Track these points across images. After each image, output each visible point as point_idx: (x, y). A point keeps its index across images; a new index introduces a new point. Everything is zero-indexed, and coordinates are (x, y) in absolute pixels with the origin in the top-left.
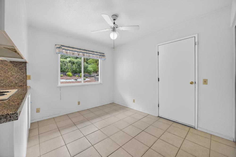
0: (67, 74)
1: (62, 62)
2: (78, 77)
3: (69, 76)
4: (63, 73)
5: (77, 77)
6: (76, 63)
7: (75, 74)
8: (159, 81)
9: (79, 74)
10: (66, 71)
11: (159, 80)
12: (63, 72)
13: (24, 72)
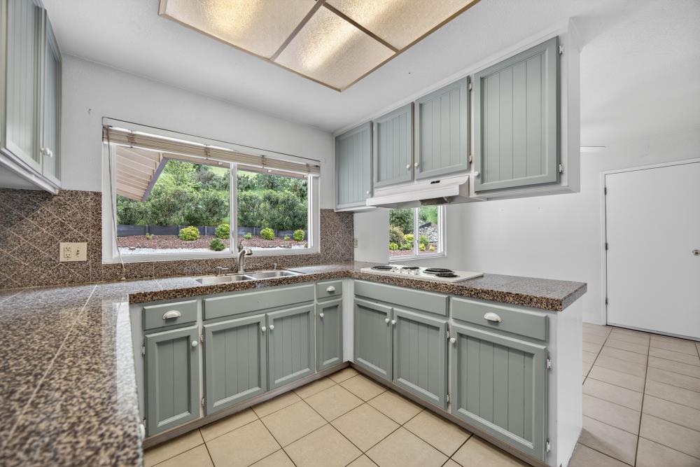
0: (262, 231)
1: (247, 200)
2: (288, 240)
3: (267, 237)
4: (250, 229)
5: (289, 242)
6: (283, 202)
7: (282, 234)
8: (607, 249)
9: (290, 231)
10: (257, 224)
11: (609, 247)
12: (249, 227)
13: (351, 232)
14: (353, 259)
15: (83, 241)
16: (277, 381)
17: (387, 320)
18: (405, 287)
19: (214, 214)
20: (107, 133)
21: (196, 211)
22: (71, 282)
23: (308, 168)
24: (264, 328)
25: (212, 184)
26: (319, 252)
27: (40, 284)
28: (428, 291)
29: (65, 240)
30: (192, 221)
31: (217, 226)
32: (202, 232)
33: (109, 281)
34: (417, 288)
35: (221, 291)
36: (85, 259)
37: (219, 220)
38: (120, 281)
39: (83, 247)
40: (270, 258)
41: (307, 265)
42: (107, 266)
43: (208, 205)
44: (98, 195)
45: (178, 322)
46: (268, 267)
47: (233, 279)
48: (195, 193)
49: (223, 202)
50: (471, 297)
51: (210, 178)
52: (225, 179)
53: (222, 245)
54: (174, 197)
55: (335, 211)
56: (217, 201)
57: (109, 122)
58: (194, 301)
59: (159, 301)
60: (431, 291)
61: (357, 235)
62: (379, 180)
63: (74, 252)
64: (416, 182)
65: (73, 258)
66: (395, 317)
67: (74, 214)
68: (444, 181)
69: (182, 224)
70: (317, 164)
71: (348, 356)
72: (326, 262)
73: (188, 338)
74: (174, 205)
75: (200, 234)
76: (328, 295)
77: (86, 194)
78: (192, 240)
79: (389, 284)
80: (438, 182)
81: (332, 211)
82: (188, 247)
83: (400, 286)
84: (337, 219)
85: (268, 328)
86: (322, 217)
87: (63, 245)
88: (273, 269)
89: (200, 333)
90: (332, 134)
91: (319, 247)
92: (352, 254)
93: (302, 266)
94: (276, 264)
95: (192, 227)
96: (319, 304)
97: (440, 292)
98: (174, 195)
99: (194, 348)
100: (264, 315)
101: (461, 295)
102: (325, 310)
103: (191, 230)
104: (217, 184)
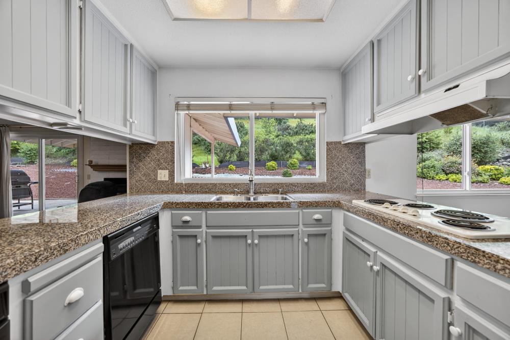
13: (362, 162)
14: (365, 189)
15: (166, 170)
16: (262, 287)
17: (369, 264)
18: (390, 229)
19: (287, 153)
20: (178, 107)
21: (276, 151)
22: (162, 192)
23: (313, 106)
24: (249, 241)
25: (288, 132)
26: (326, 181)
27: (151, 192)
29: (160, 169)
30: (274, 158)
31: (288, 161)
32: (279, 165)
33: (177, 193)
34: (404, 234)
35: (218, 207)
36: (167, 180)
37: (290, 157)
38: (182, 193)
39: (166, 172)
40: (278, 184)
41: (311, 192)
42: (177, 184)
43: (283, 147)
44: (173, 143)
45: (190, 224)
46: (276, 192)
47: (241, 199)
48: (276, 139)
49: (292, 144)
51: (288, 128)
52: (296, 128)
53: (290, 174)
54: (263, 143)
55: (342, 143)
56: (288, 144)
57: (178, 100)
58: (200, 212)
59: (180, 209)
60: (423, 243)
61: (368, 165)
62: (379, 104)
63: (163, 175)
64: (423, 95)
65: (163, 179)
66: (378, 263)
67: (163, 154)
68: (464, 83)
69: (268, 160)
70: (323, 101)
71: (338, 287)
72: (331, 191)
73: (196, 236)
74: (263, 148)
75: (278, 166)
76: (315, 222)
77: (168, 142)
78: (273, 170)
80: (457, 86)
81: (340, 143)
82: (270, 174)
83: (384, 226)
84: (345, 150)
85: (253, 241)
86: (328, 150)
87: (159, 171)
88: (278, 193)
89: (204, 235)
90: (339, 69)
91: (326, 177)
92: (363, 185)
93: (307, 192)
94: (280, 190)
95: (273, 162)
96: (304, 229)
98: (263, 142)
99: (199, 244)
100: (251, 230)
102: (309, 236)
103: (273, 163)
104: (292, 132)
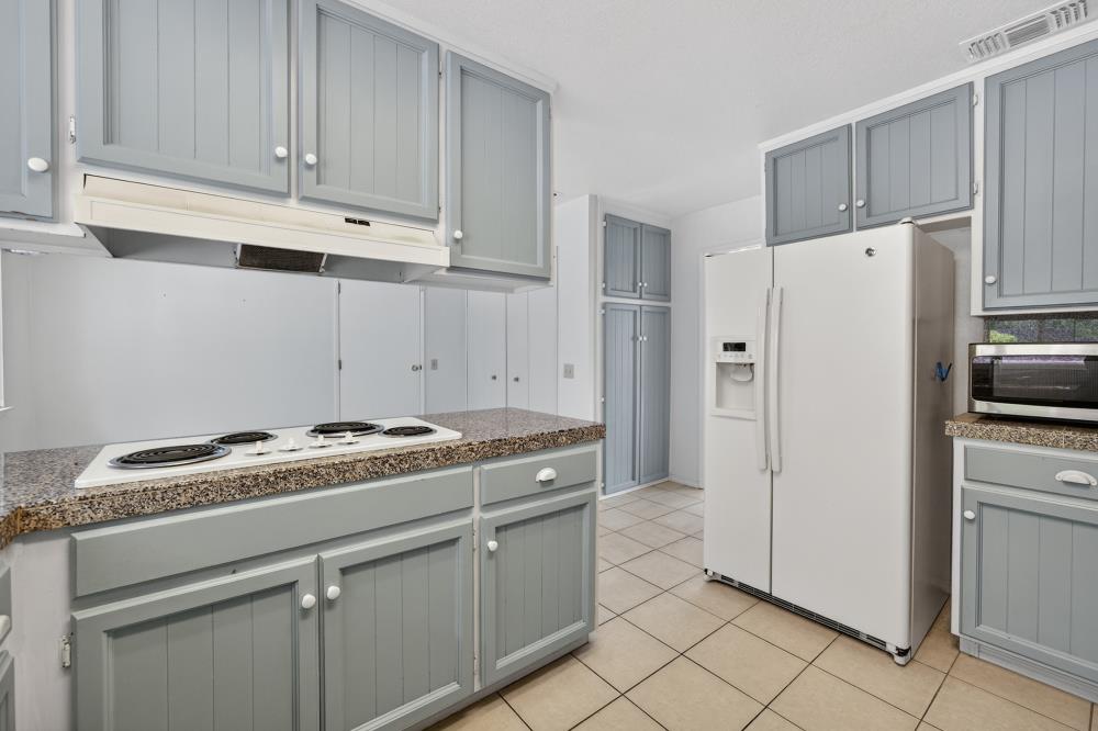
8: (340, 368)
18: (363, 480)
28: (432, 470)
50: (514, 454)
79: (302, 489)
97: (459, 464)
101: (499, 455)
